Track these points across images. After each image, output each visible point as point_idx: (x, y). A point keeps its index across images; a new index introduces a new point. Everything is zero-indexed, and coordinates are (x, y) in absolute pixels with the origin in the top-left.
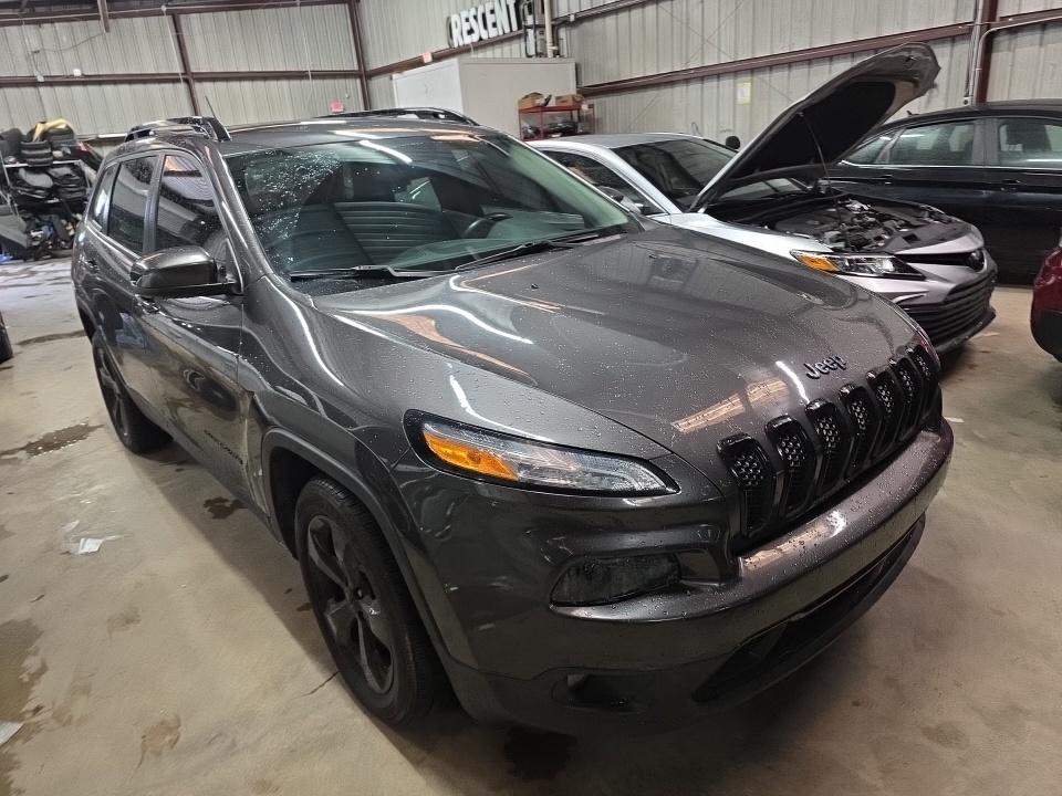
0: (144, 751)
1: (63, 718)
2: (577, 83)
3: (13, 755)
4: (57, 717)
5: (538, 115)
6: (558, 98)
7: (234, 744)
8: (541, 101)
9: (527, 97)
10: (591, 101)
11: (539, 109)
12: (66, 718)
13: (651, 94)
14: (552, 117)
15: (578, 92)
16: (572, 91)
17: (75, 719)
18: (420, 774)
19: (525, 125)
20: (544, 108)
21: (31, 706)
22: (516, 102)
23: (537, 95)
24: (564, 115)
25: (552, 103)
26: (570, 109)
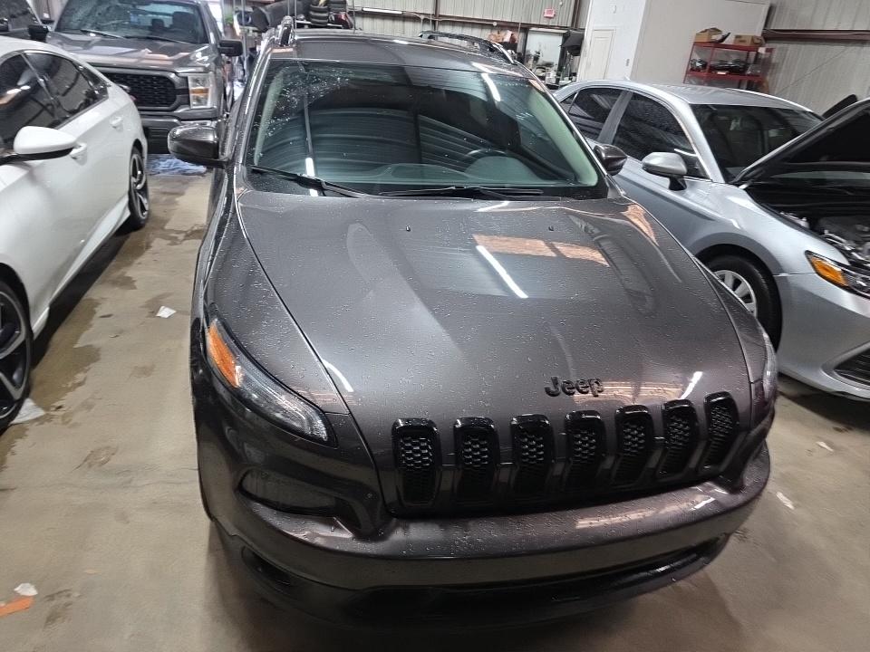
0: (85, 461)
1: (66, 419)
2: (766, 25)
3: (27, 430)
4: (63, 417)
5: (710, 50)
6: (737, 37)
7: (130, 482)
8: (718, 37)
9: (706, 30)
10: (769, 45)
11: (712, 45)
12: (67, 420)
13: (837, 49)
14: (727, 54)
15: (763, 34)
16: (758, 32)
17: (71, 423)
18: (208, 559)
19: (696, 57)
20: (718, 44)
21: (58, 404)
22: (694, 34)
23: (716, 31)
24: (739, 54)
25: (729, 41)
26: (748, 50)
